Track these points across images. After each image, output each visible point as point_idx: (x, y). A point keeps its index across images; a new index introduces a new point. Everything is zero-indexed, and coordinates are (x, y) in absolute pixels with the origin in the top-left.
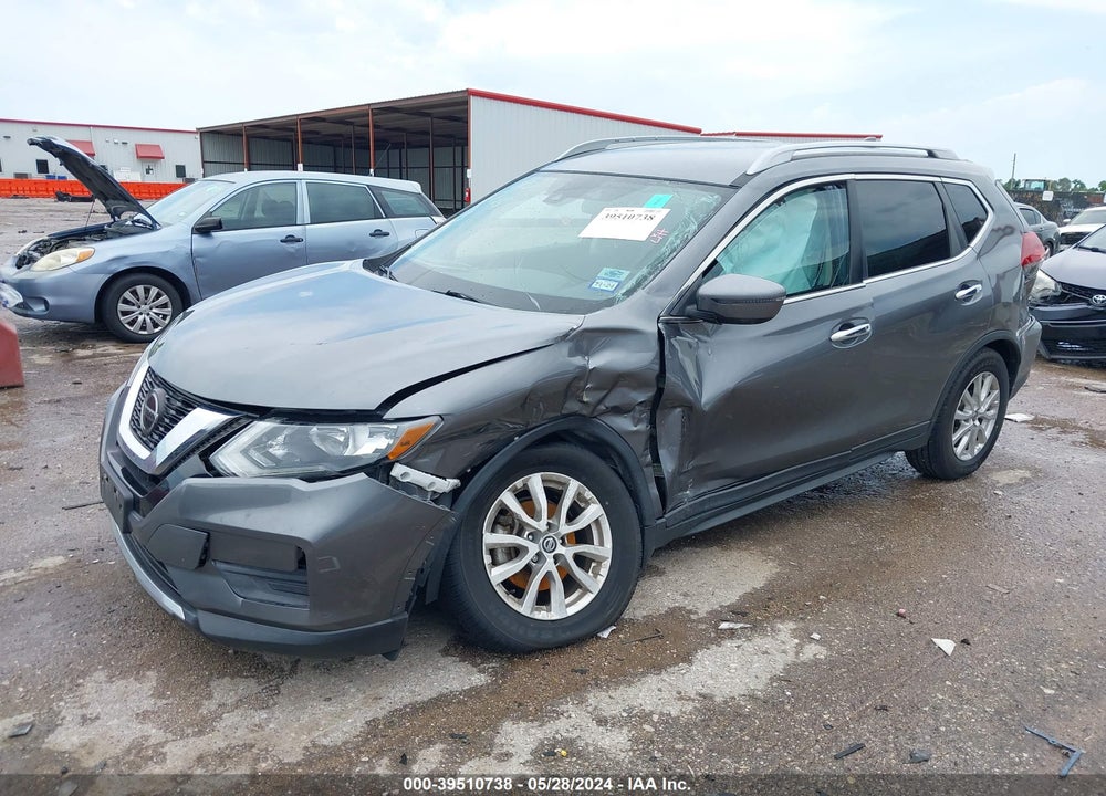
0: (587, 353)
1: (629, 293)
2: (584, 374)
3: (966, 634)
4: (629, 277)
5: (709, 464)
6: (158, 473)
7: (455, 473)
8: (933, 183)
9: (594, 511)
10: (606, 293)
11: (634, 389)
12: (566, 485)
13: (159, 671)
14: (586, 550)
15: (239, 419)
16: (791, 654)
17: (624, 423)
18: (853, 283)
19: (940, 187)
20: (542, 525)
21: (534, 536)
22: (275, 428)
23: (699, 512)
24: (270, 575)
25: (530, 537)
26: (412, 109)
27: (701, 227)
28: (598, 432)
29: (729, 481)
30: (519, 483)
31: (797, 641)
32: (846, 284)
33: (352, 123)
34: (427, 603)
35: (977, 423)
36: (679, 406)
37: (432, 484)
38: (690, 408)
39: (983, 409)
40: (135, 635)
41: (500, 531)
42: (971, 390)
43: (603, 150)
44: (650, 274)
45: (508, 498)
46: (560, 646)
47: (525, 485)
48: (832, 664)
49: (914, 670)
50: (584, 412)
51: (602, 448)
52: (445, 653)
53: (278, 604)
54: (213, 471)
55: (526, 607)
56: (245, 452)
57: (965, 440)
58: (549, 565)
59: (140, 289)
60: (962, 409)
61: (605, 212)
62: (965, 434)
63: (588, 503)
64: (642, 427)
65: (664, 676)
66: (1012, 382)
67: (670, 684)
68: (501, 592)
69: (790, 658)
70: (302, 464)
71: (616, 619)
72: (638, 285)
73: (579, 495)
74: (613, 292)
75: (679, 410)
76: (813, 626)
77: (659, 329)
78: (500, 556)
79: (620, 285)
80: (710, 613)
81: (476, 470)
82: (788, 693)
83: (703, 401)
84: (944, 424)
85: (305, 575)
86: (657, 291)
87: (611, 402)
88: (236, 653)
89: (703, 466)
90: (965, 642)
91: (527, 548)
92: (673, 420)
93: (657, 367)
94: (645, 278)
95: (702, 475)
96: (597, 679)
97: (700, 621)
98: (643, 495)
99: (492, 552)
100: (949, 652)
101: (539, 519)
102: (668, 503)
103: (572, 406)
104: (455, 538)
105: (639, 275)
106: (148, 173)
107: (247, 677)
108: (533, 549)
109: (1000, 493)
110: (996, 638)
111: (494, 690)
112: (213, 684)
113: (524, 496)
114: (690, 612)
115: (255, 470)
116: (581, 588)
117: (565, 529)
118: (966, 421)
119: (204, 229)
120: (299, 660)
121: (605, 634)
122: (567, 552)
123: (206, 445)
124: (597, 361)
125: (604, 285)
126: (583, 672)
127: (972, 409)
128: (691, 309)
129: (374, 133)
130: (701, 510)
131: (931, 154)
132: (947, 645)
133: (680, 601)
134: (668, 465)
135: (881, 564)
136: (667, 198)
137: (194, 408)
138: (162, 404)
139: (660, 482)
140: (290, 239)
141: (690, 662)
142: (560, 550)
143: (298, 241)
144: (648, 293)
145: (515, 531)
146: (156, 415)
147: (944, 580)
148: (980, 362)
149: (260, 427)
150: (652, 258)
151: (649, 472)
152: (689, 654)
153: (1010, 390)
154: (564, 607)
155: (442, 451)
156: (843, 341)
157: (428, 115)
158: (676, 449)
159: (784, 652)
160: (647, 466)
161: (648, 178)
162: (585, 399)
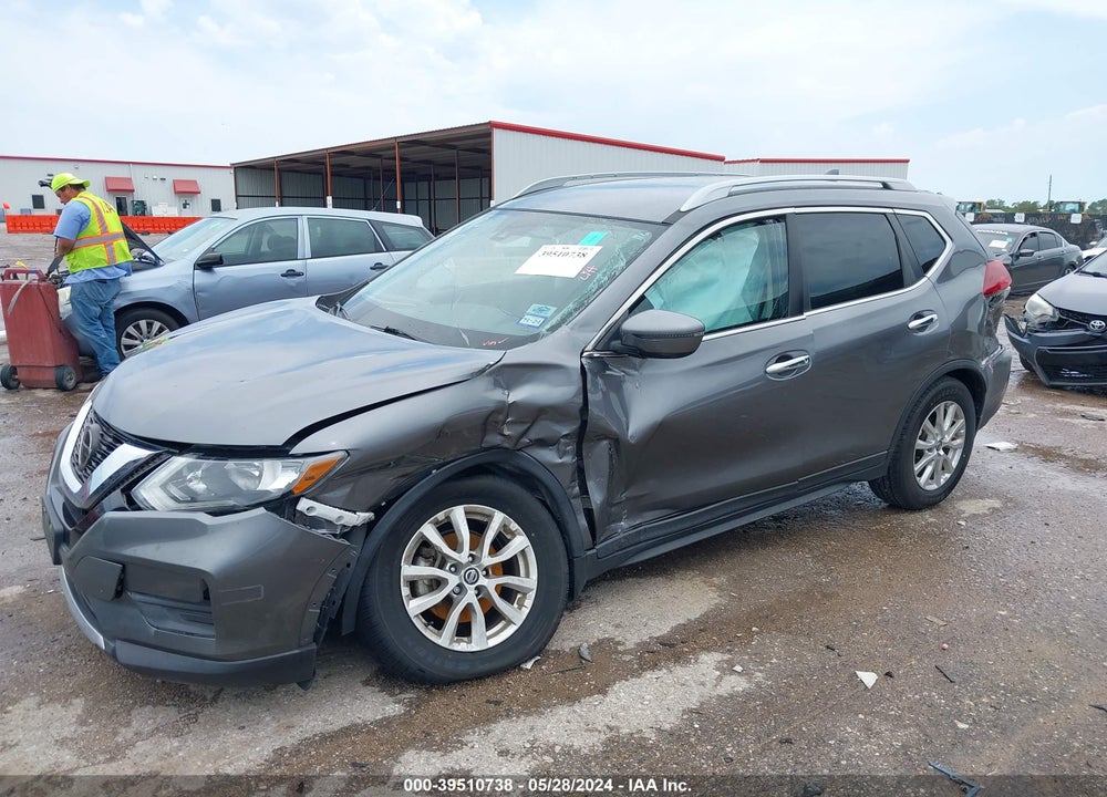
0: (509, 387)
1: (553, 329)
2: (504, 409)
3: (892, 667)
4: (556, 312)
5: (645, 495)
6: (86, 507)
7: (369, 505)
8: (884, 214)
9: (519, 543)
10: (532, 329)
11: (558, 422)
12: (490, 517)
13: (86, 700)
14: (510, 582)
15: (161, 454)
16: (709, 686)
17: (549, 456)
18: (793, 316)
19: (892, 219)
20: (463, 557)
21: (457, 567)
22: (191, 463)
23: (636, 542)
24: (181, 605)
25: (453, 569)
26: (437, 141)
27: (628, 264)
28: (524, 465)
29: (665, 512)
30: (441, 516)
31: (718, 673)
32: (785, 317)
33: (379, 156)
34: (343, 634)
35: (942, 453)
36: (606, 438)
37: (340, 518)
38: (617, 442)
39: (947, 438)
40: (71, 664)
41: (422, 563)
42: (933, 420)
43: (561, 187)
44: (576, 310)
45: (429, 531)
46: (480, 678)
47: (448, 517)
48: (748, 696)
49: (831, 703)
50: (506, 445)
51: (529, 481)
52: (366, 683)
53: (187, 633)
54: (133, 504)
55: (445, 638)
56: (164, 486)
57: (929, 470)
58: (470, 596)
59: (143, 323)
60: (924, 438)
61: (543, 249)
62: (929, 463)
63: (514, 534)
64: (567, 459)
65: (577, 707)
66: (978, 412)
67: (581, 716)
68: (419, 624)
69: (708, 691)
70: (218, 497)
71: (540, 650)
72: (563, 321)
73: (505, 526)
74: (538, 327)
75: (605, 442)
76: (737, 658)
77: (582, 365)
78: (421, 588)
79: (546, 320)
80: (638, 644)
81: (390, 503)
82: (697, 726)
83: (630, 432)
84: (903, 454)
85: (209, 605)
86: (581, 326)
87: (534, 435)
88: (163, 682)
89: (636, 498)
90: (889, 674)
91: (447, 580)
92: (600, 453)
93: (580, 400)
94: (570, 314)
95: (637, 506)
96: (510, 710)
97: (625, 652)
98: (571, 528)
99: (413, 584)
100: (870, 685)
101: (461, 551)
102: (598, 536)
103: (493, 439)
104: (368, 571)
105: (565, 311)
106: (185, 207)
107: (169, 705)
108: (453, 580)
109: (963, 523)
110: (922, 672)
111: (405, 721)
112: (134, 713)
113: (446, 529)
114: (618, 643)
115: (172, 504)
116: (504, 619)
117: (487, 560)
118: (930, 450)
119: (207, 264)
120: (222, 689)
121: (529, 665)
122: (491, 584)
123: (128, 480)
124: (519, 394)
125: (531, 320)
126: (497, 703)
127: (934, 439)
128: (616, 343)
129: (401, 165)
130: (636, 541)
131: (886, 186)
132: (869, 678)
133: (611, 632)
134: (597, 497)
135: (825, 595)
136: (600, 235)
137: (122, 443)
138: (96, 441)
139: (589, 513)
140: (291, 273)
141: (605, 693)
142: (483, 581)
143: (299, 275)
144: (572, 329)
145: (437, 563)
146: (90, 450)
147: (883, 612)
148: (940, 392)
149: (179, 462)
150: (577, 294)
151: (577, 503)
152: (607, 686)
153: (978, 419)
154: (484, 639)
155: (352, 485)
156: (780, 373)
157: (454, 147)
158: (605, 480)
159: (703, 684)
160: (574, 497)
161: (590, 216)
162: (506, 433)
